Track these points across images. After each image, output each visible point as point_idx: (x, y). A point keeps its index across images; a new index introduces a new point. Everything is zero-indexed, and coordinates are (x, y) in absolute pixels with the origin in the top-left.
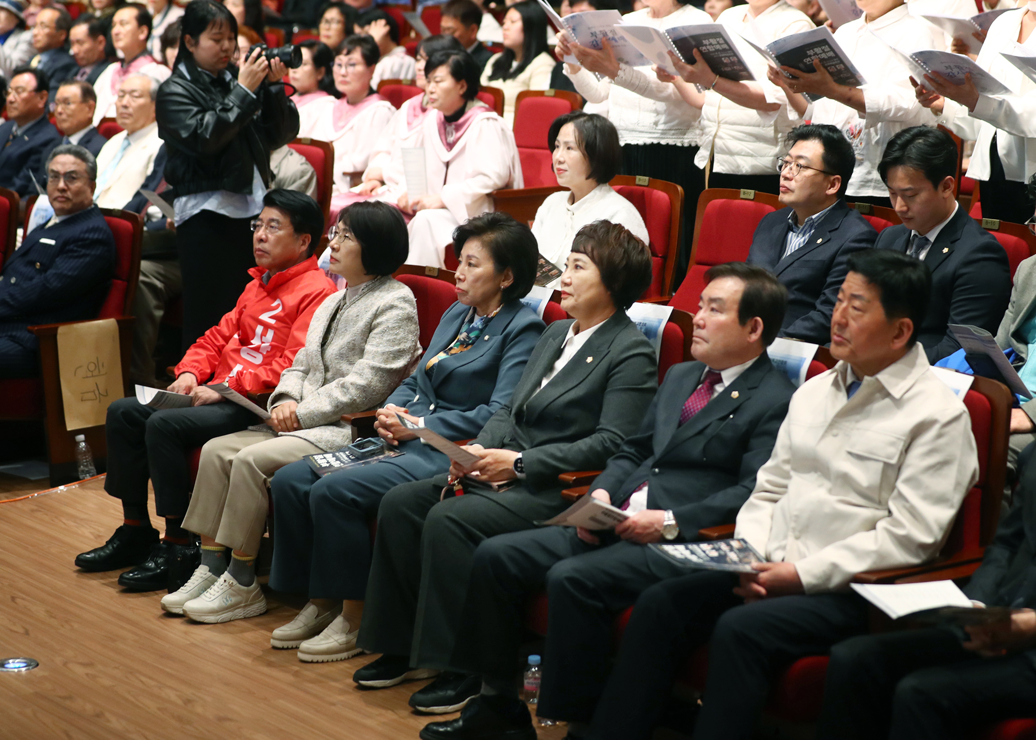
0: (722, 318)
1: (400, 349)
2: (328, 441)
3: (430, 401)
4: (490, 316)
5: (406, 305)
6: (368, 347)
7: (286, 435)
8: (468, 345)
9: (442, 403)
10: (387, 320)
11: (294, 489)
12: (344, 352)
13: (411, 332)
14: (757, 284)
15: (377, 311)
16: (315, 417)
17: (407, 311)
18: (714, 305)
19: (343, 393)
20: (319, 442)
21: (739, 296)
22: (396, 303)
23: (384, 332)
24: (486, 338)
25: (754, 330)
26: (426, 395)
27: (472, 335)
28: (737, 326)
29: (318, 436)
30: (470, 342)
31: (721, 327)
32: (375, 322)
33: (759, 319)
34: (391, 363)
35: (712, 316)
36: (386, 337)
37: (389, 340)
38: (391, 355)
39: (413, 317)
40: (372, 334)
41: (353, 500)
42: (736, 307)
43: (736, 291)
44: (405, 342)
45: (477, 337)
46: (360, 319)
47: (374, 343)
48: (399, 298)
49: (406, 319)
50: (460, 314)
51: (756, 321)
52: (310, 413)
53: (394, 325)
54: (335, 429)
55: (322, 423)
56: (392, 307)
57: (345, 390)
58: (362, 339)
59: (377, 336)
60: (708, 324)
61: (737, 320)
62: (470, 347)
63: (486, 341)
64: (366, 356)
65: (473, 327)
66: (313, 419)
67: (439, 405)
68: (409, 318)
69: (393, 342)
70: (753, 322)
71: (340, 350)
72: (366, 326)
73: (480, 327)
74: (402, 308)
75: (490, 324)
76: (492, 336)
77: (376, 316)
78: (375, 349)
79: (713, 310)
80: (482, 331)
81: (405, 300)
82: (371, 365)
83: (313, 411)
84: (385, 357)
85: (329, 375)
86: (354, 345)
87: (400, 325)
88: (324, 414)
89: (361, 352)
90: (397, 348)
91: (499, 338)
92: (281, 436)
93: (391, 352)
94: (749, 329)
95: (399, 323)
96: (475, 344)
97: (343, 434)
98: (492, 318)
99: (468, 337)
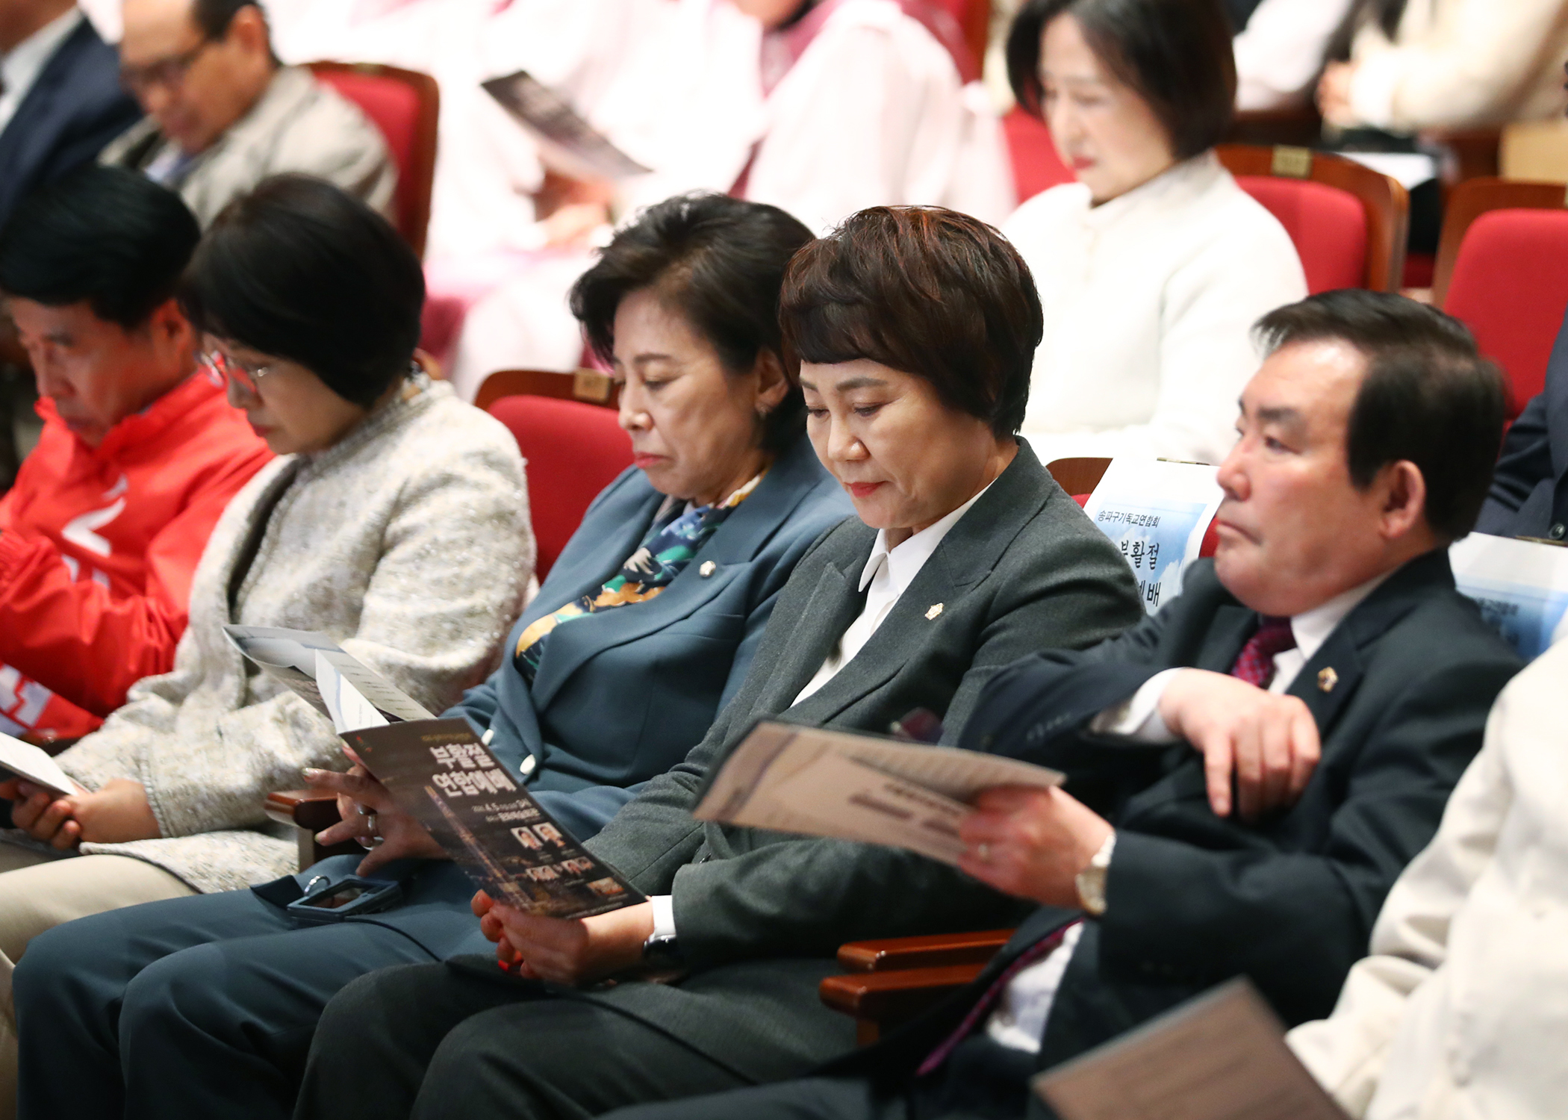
0: (1299, 466)
1: (473, 607)
2: (232, 874)
3: (525, 746)
4: (722, 506)
5: (493, 477)
6: (374, 602)
7: (102, 853)
8: (650, 585)
9: (557, 754)
10: (432, 521)
11: (79, 992)
12: (300, 614)
13: (508, 559)
14: (1405, 358)
15: (401, 491)
16: (200, 807)
17: (493, 494)
18: (1273, 430)
19: (292, 741)
20: (203, 876)
21: (1347, 399)
22: (460, 469)
23: (422, 556)
24: (707, 568)
25: (1398, 501)
26: (515, 731)
27: (666, 559)
28: (1345, 492)
29: (201, 859)
30: (658, 577)
31: (1297, 493)
32: (396, 526)
33: (1410, 467)
34: (446, 648)
35: (1270, 462)
36: (431, 572)
37: (437, 582)
38: (448, 626)
39: (513, 513)
40: (386, 564)
41: (248, 1028)
42: (1339, 431)
43: (1339, 384)
44: (488, 588)
45: (680, 566)
46: (348, 513)
47: (394, 589)
48: (468, 456)
49: (490, 518)
50: (641, 502)
51: (1403, 473)
52: (185, 792)
53: (454, 535)
54: (258, 840)
55: (218, 822)
56: (446, 481)
57: (300, 732)
58: (354, 576)
59: (404, 569)
60: (1258, 484)
61: (1344, 472)
62: (655, 592)
63: (705, 578)
64: (367, 628)
65: (670, 535)
66: (195, 810)
67: (548, 760)
68: (502, 517)
69: (452, 586)
70: (1394, 476)
71: (285, 608)
72: (367, 535)
73: (691, 537)
74: (477, 486)
75: (721, 528)
76: (724, 562)
77: (398, 507)
78: (394, 608)
79: (1271, 442)
80: (694, 547)
81: (490, 461)
82: (383, 657)
83: (195, 787)
84: (426, 631)
85: (259, 683)
86: (329, 593)
87: (473, 533)
88: (228, 798)
89: (353, 617)
90: (462, 603)
91: (741, 570)
92: (90, 853)
93: (444, 618)
94: (1381, 494)
95: (467, 529)
96: (671, 585)
97: (279, 854)
98: (729, 510)
99: (653, 564)
